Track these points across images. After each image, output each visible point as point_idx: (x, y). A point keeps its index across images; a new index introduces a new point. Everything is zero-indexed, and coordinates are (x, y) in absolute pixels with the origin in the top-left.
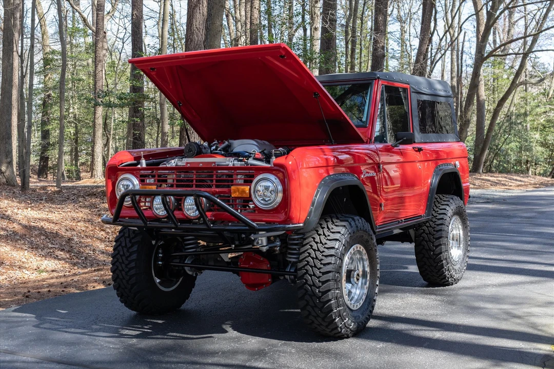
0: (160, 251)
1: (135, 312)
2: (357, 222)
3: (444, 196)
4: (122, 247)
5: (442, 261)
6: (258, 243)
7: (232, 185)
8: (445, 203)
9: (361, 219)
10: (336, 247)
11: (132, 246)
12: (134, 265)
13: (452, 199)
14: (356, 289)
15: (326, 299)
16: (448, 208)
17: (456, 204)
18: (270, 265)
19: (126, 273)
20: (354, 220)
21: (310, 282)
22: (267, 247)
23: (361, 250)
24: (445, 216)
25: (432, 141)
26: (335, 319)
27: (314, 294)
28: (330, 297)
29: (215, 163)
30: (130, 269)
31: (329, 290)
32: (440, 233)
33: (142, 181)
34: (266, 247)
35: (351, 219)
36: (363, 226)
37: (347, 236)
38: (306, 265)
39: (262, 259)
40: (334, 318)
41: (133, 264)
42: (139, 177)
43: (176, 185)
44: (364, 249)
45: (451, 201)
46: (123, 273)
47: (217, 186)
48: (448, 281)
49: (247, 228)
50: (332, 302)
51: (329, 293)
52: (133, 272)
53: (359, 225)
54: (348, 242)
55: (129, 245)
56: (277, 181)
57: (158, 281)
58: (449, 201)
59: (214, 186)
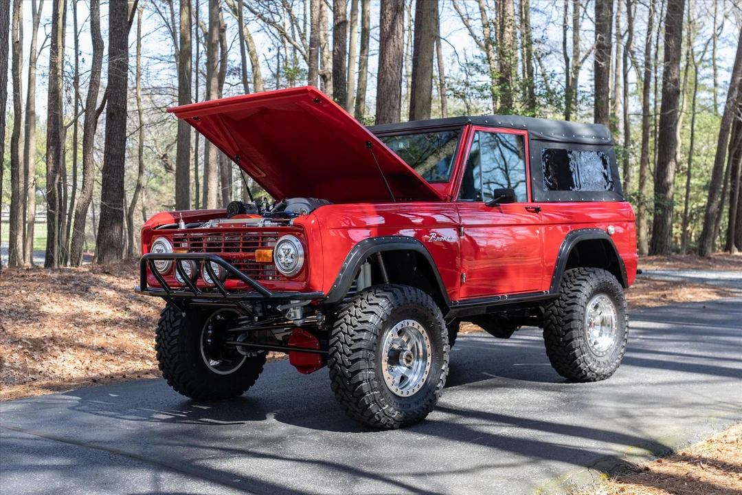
0: (210, 327)
1: (189, 399)
2: (407, 294)
4: (166, 322)
5: (574, 349)
6: (290, 316)
7: (257, 249)
8: (583, 277)
9: (415, 290)
10: (370, 321)
11: (175, 320)
13: (594, 272)
15: (356, 381)
16: (584, 283)
18: (320, 344)
19: (169, 351)
20: (402, 290)
21: (340, 361)
22: (301, 321)
23: (416, 326)
24: (579, 293)
25: (568, 200)
26: (369, 405)
27: (344, 375)
28: (361, 379)
29: (245, 224)
30: (172, 347)
31: (360, 371)
32: (570, 314)
33: (176, 246)
34: (299, 321)
35: (398, 289)
36: (417, 298)
37: (387, 309)
38: (337, 341)
39: (311, 337)
40: (367, 403)
41: (175, 341)
42: (172, 240)
43: (206, 249)
44: (420, 326)
45: (592, 275)
46: (166, 351)
47: (244, 250)
48: (586, 375)
49: (262, 296)
50: (363, 384)
51: (360, 374)
52: (175, 350)
53: (410, 296)
54: (388, 315)
55: (173, 319)
56: (298, 244)
58: (588, 275)
59: (241, 250)
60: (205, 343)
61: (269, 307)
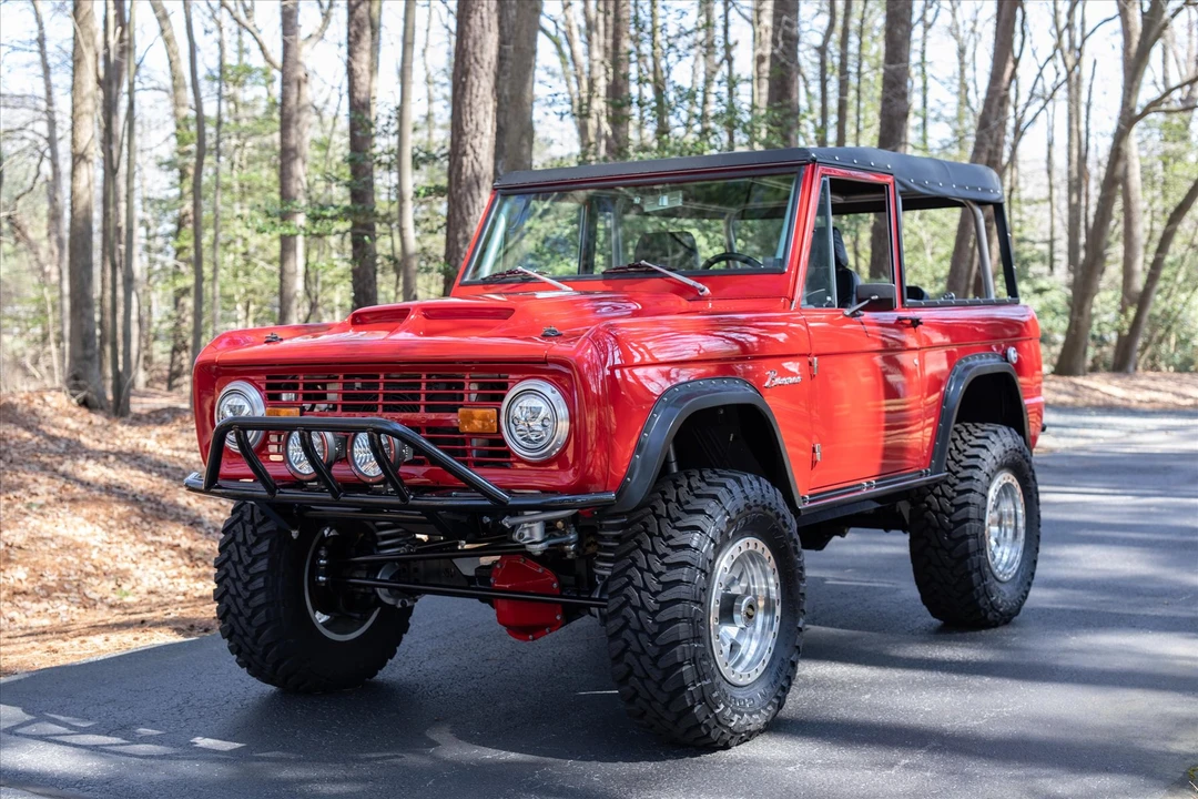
0: (323, 553)
1: (274, 688)
2: (747, 487)
3: (977, 427)
4: (238, 546)
5: (971, 573)
6: (521, 536)
7: (461, 406)
8: (980, 442)
9: (758, 480)
10: (694, 544)
11: (258, 542)
12: (262, 585)
13: (996, 432)
14: (751, 637)
15: (671, 662)
16: (983, 453)
17: (1004, 445)
18: (559, 584)
19: (246, 602)
20: (738, 480)
21: (635, 624)
22: (543, 544)
23: (759, 550)
24: (976, 471)
26: (693, 707)
28: (679, 659)
30: (253, 594)
31: (678, 642)
32: (964, 510)
33: (272, 398)
34: (540, 546)
35: (732, 480)
36: (763, 496)
37: (720, 521)
38: (627, 584)
39: (540, 571)
40: (689, 704)
41: (260, 583)
42: (263, 386)
43: (344, 406)
44: (766, 548)
45: (993, 437)
46: (240, 601)
47: (429, 409)
48: (986, 617)
49: (488, 503)
50: (684, 669)
51: (678, 649)
52: (260, 599)
53: (753, 493)
54: (722, 533)
55: (252, 539)
56: (555, 397)
57: (321, 618)
58: (987, 438)
59: (422, 407)
60: (313, 584)
61: (487, 519)
